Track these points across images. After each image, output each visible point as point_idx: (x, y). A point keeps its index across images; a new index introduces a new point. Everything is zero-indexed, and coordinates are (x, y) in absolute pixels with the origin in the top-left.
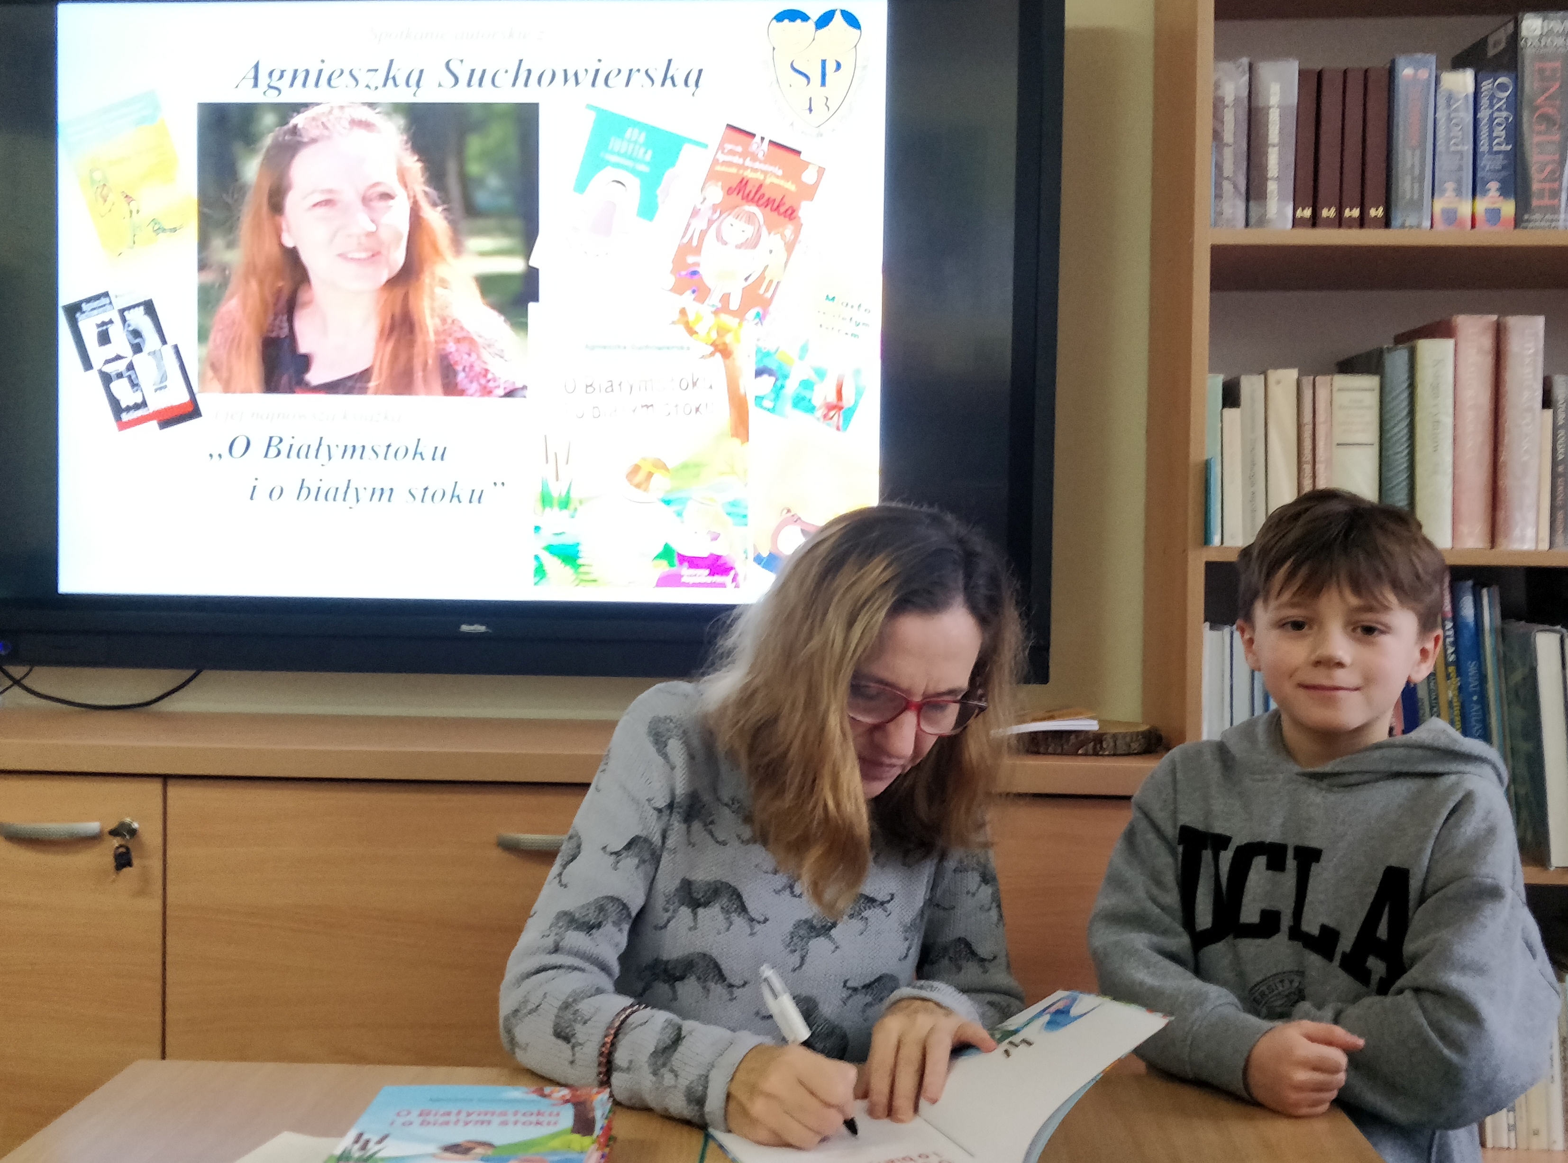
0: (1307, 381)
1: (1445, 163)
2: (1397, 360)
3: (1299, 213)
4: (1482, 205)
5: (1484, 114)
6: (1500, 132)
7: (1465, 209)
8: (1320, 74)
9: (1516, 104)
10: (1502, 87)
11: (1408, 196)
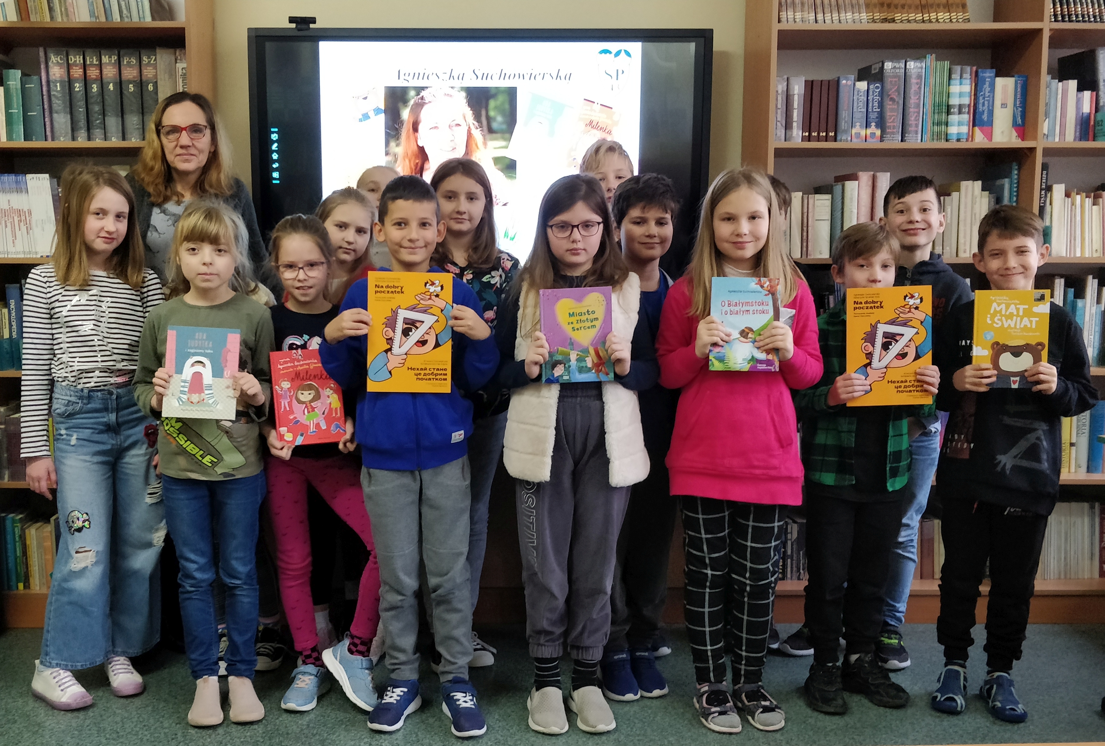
0: (806, 196)
1: (857, 115)
2: (838, 188)
3: (804, 134)
4: (869, 131)
5: (870, 98)
6: (876, 104)
7: (863, 133)
8: (812, 81)
9: (882, 94)
10: (877, 88)
11: (843, 128)
